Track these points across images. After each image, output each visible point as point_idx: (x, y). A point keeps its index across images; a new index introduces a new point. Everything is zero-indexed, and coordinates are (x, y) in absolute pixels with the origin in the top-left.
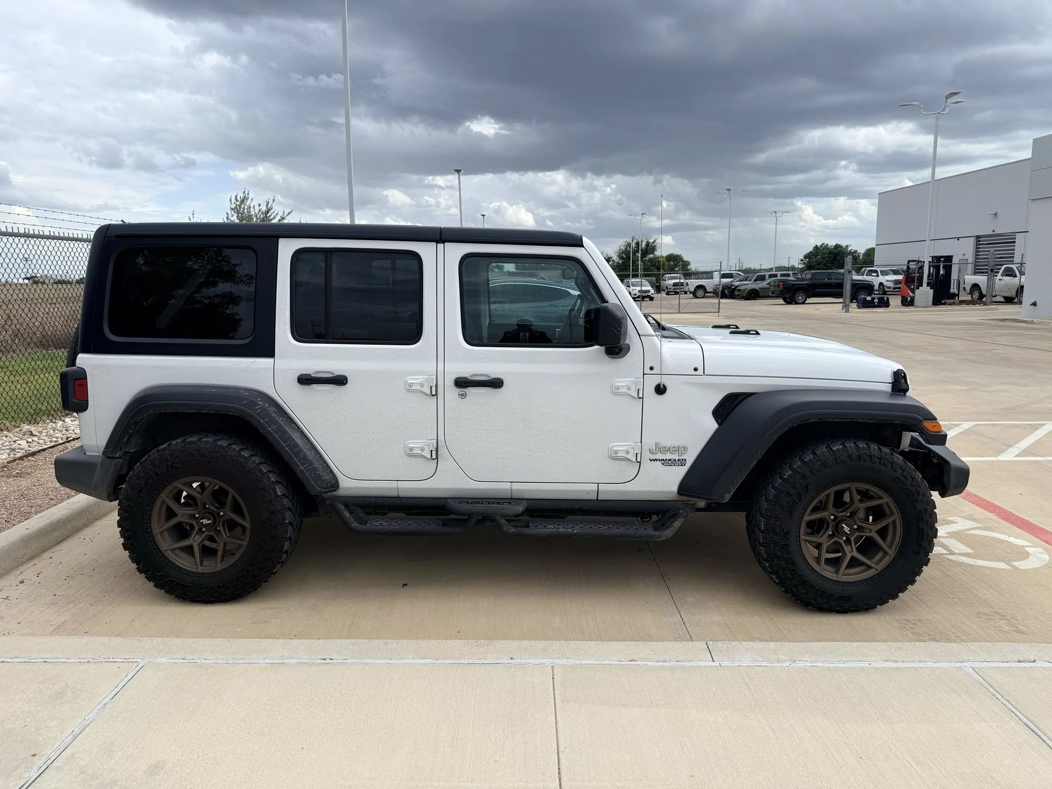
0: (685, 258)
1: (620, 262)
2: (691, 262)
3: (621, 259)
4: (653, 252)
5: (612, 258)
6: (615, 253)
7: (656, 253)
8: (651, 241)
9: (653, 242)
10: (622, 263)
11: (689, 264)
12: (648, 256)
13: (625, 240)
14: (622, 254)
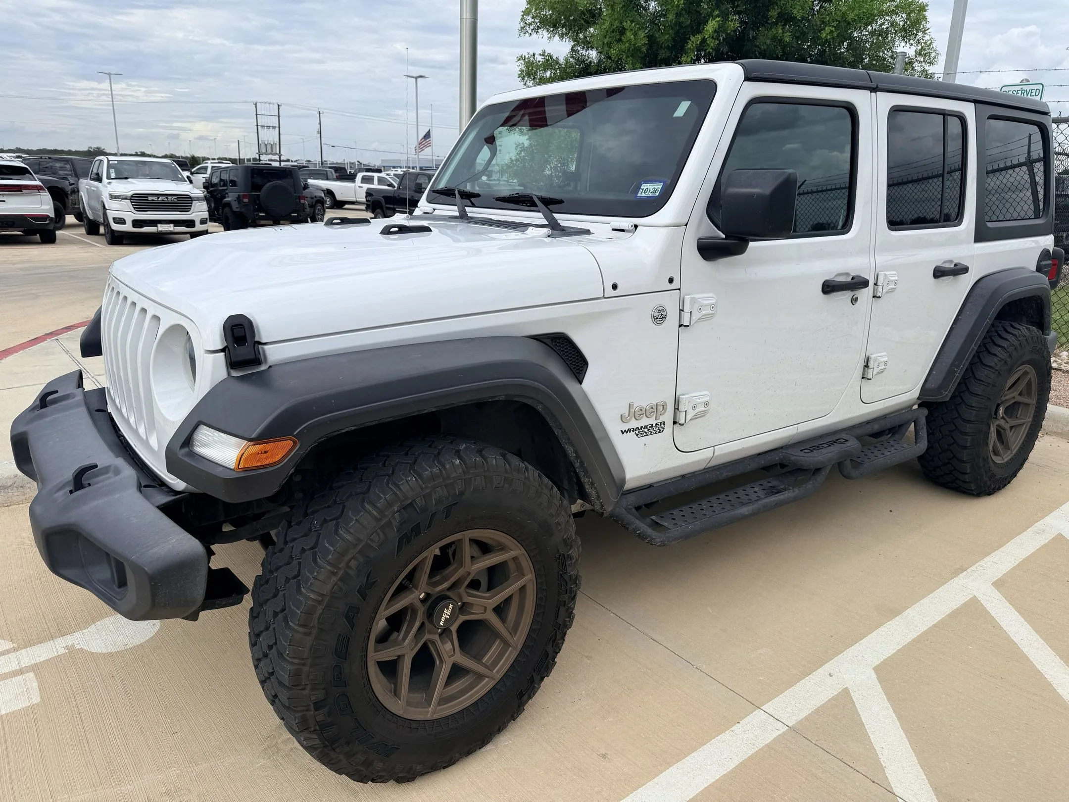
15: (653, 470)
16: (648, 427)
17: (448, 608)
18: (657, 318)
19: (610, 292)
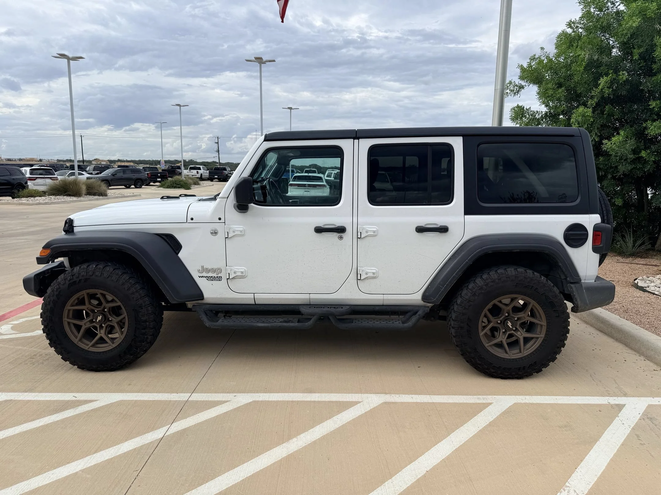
15: (219, 296)
16: (213, 277)
17: (100, 316)
18: (212, 233)
19: (189, 220)
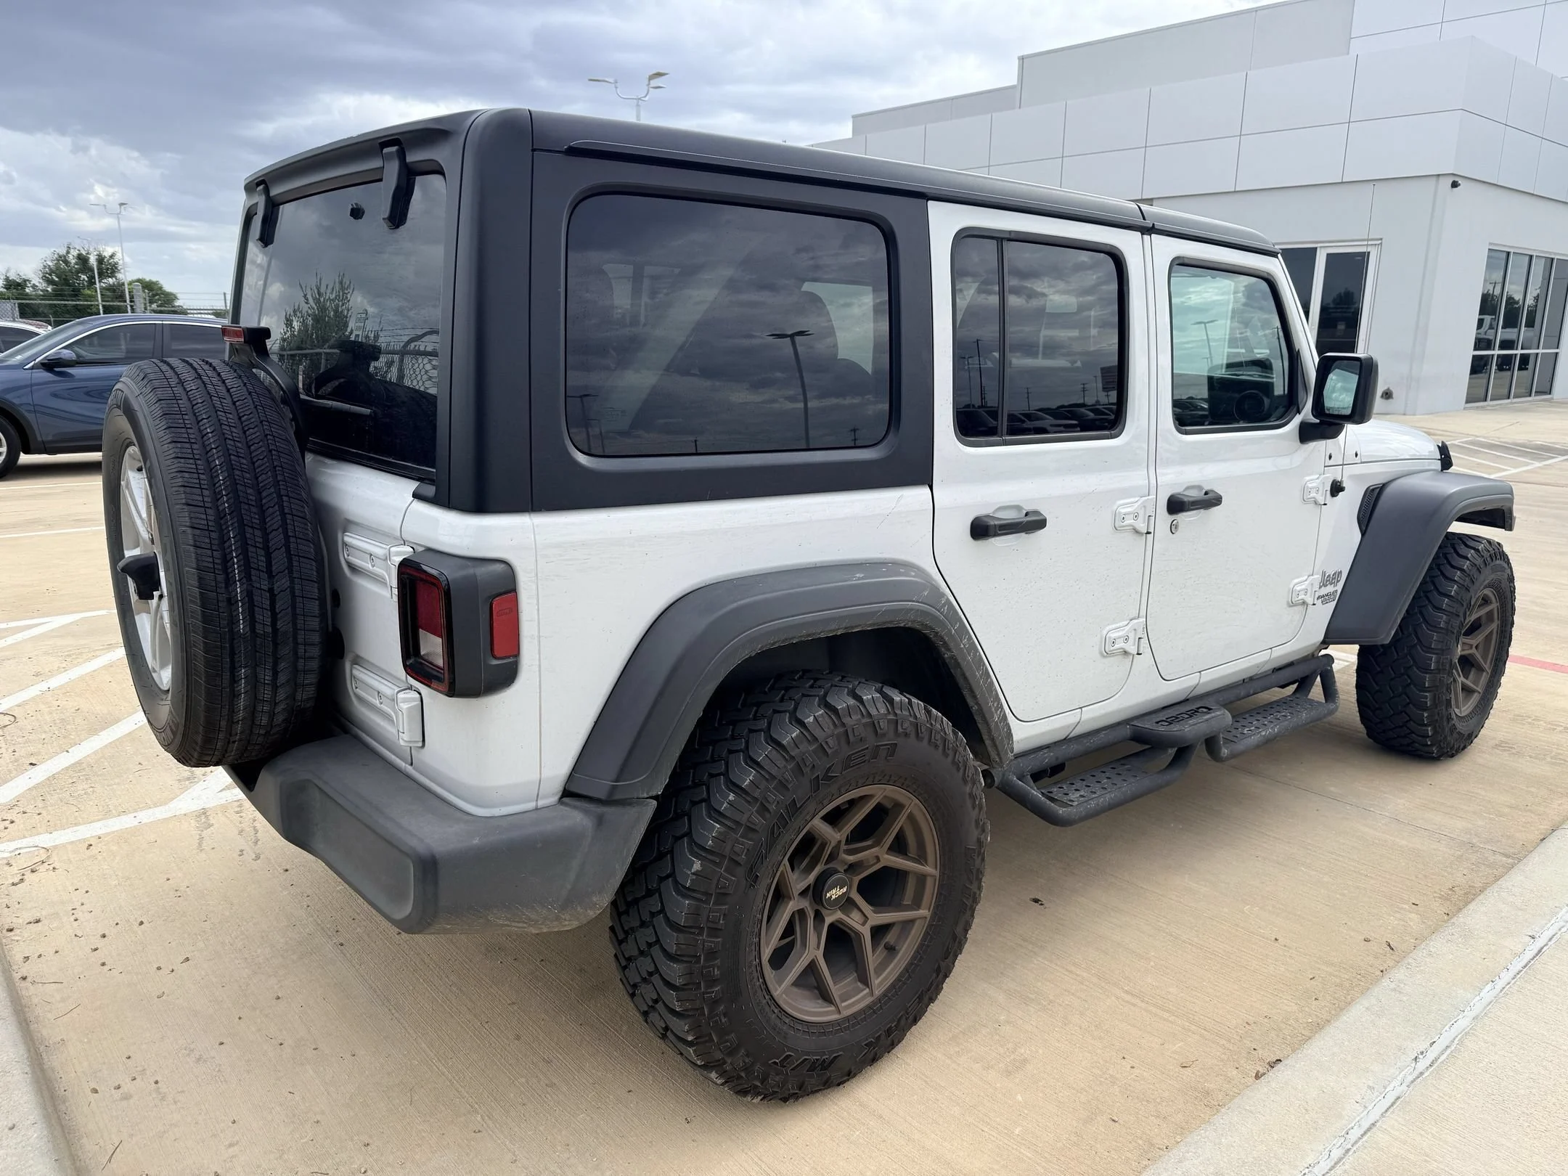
0: (168, 288)
1: (49, 289)
2: (179, 296)
3: (48, 284)
4: (112, 275)
5: (29, 281)
6: (35, 273)
7: (119, 276)
8: (107, 254)
9: (112, 257)
10: (53, 290)
11: (176, 298)
12: (105, 281)
13: (52, 250)
14: (51, 275)
